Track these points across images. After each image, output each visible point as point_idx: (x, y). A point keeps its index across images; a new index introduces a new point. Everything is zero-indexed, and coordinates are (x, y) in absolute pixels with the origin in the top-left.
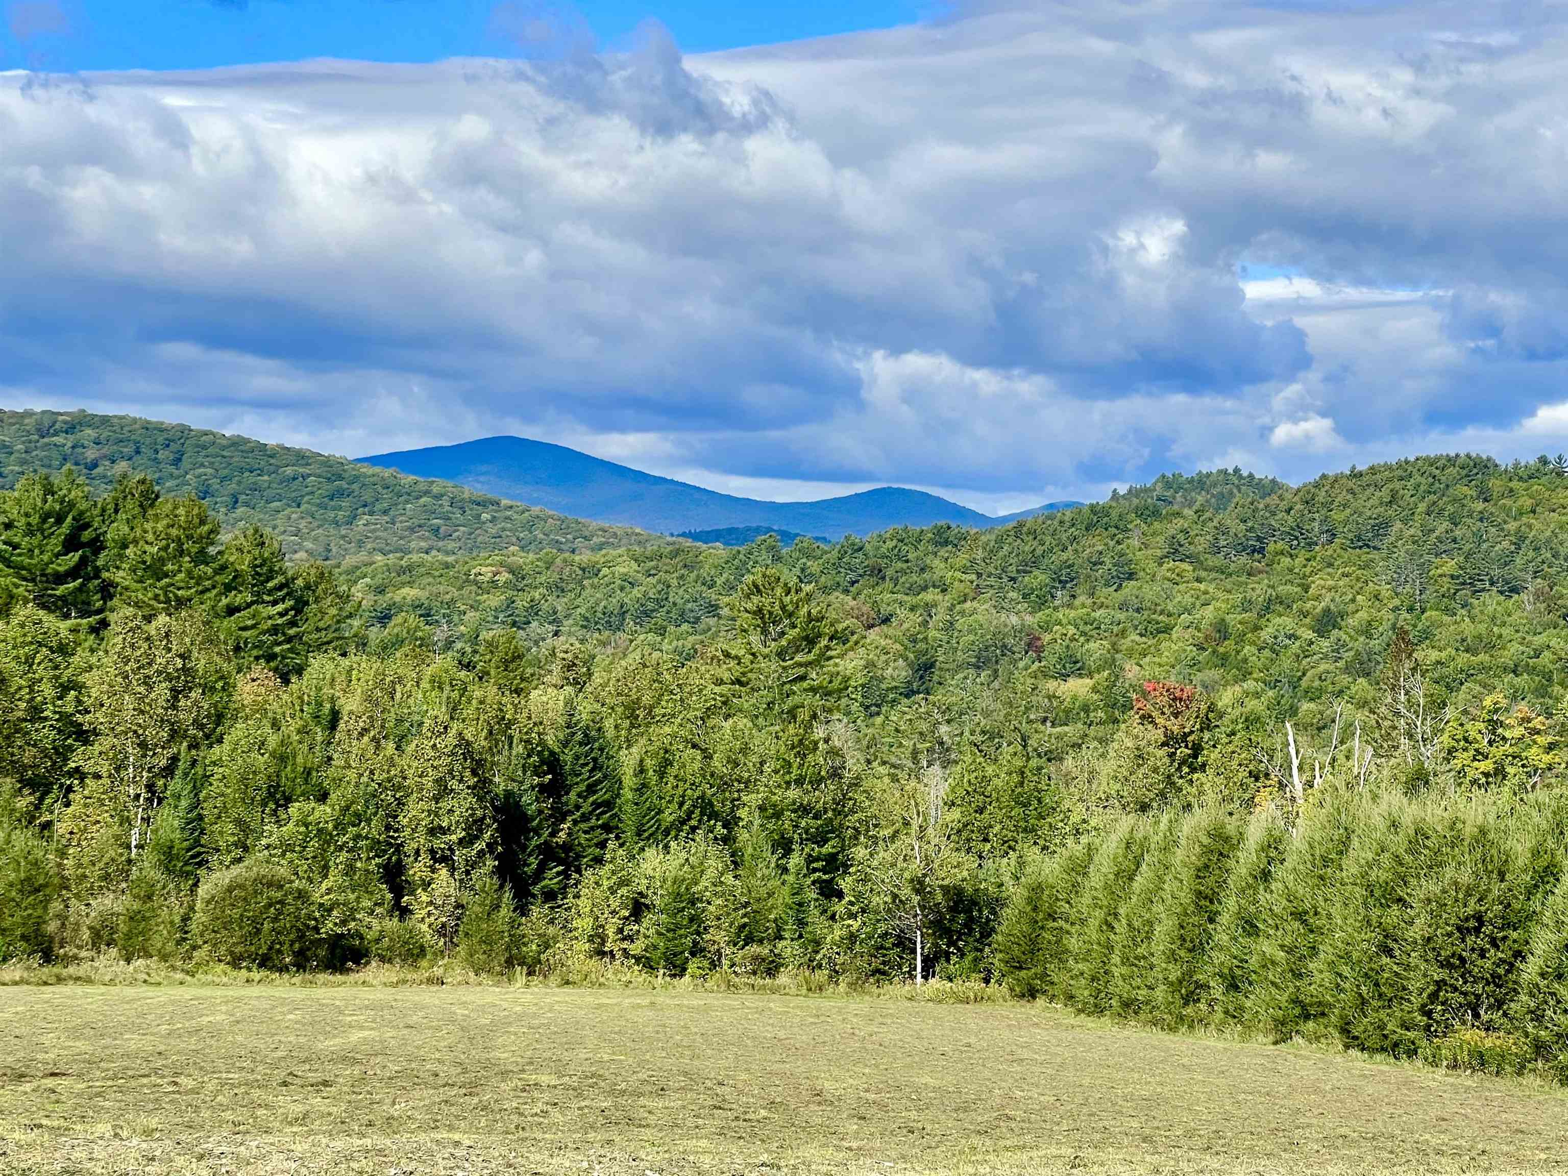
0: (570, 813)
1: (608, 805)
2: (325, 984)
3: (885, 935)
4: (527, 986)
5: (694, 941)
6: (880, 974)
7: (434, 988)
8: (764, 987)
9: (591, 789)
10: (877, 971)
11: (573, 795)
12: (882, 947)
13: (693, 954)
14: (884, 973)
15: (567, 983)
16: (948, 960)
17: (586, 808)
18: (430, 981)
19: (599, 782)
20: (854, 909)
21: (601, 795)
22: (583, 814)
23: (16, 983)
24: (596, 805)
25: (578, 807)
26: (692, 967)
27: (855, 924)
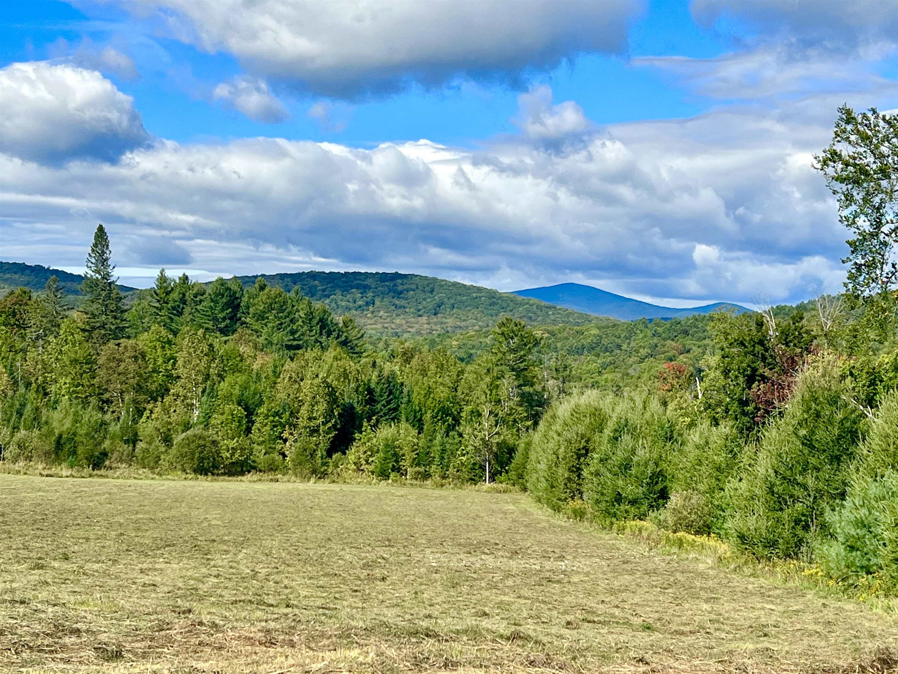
0: (378, 413)
1: (395, 409)
2: (222, 481)
3: (474, 464)
4: (315, 483)
5: (393, 465)
6: (473, 481)
7: (274, 483)
8: (416, 485)
9: (389, 403)
10: (471, 479)
11: (379, 406)
12: (474, 469)
13: (393, 471)
14: (474, 480)
15: (334, 482)
16: (501, 475)
17: (385, 410)
18: (271, 480)
19: (391, 400)
20: (464, 452)
21: (392, 406)
22: (384, 414)
23: (67, 477)
24: (390, 410)
25: (381, 410)
26: (392, 476)
27: (464, 458)
